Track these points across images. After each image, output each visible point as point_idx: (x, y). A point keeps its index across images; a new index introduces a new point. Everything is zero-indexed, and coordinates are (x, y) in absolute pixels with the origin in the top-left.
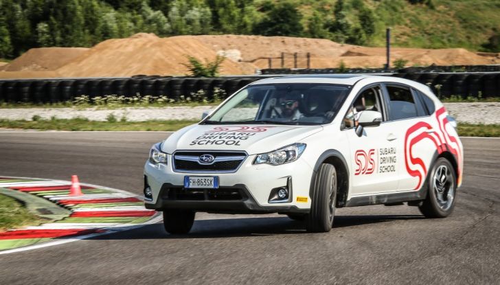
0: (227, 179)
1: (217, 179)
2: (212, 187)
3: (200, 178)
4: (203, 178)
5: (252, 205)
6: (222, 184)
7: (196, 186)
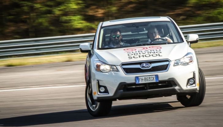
0: (163, 75)
1: (157, 76)
2: (155, 81)
3: (146, 77)
4: (148, 77)
5: (179, 89)
6: (160, 79)
7: (144, 82)
